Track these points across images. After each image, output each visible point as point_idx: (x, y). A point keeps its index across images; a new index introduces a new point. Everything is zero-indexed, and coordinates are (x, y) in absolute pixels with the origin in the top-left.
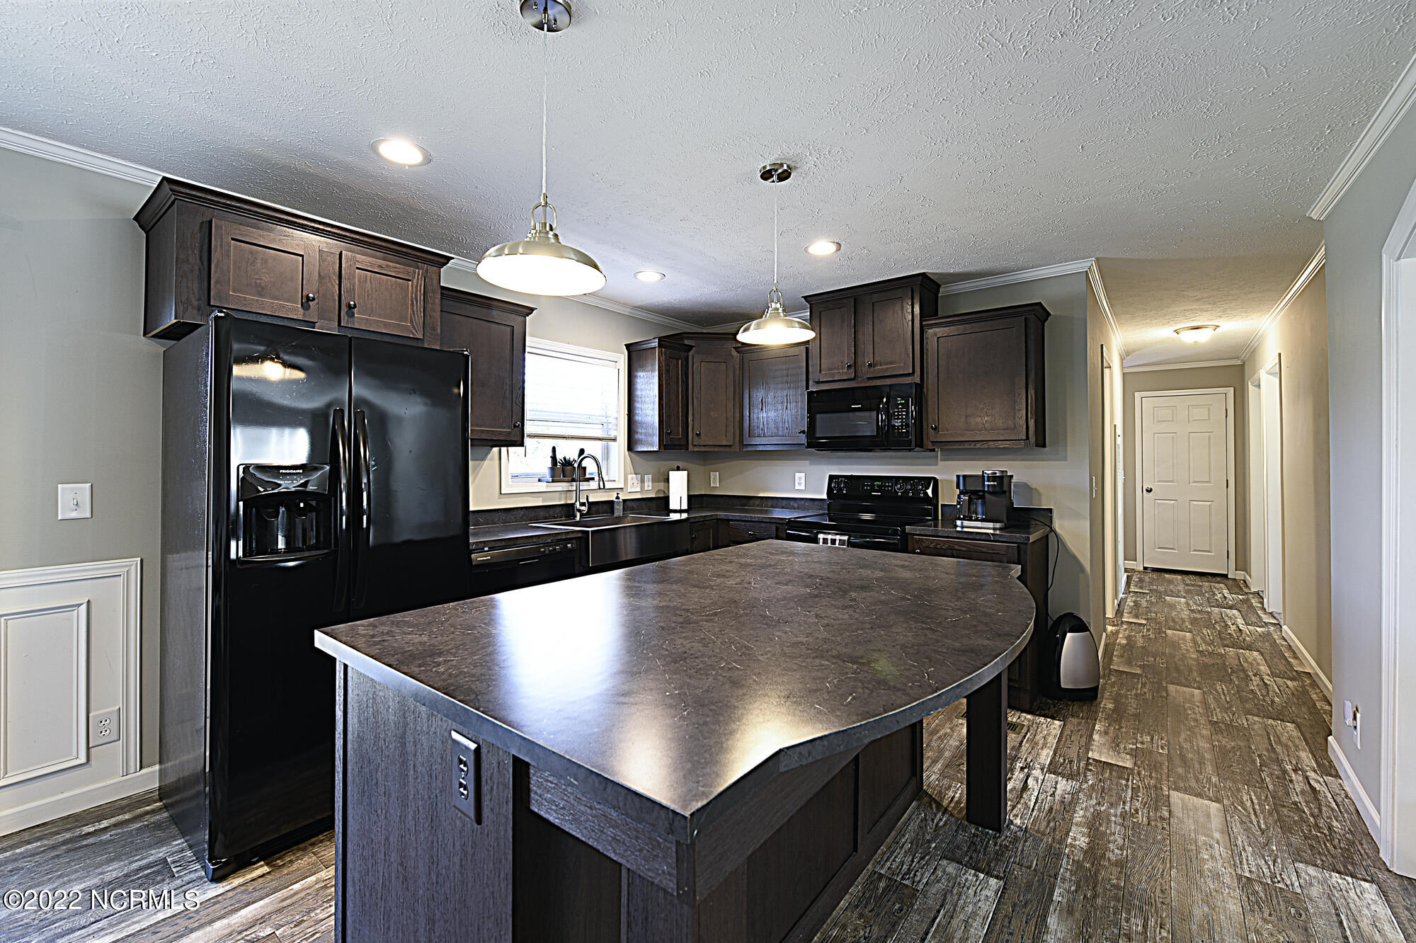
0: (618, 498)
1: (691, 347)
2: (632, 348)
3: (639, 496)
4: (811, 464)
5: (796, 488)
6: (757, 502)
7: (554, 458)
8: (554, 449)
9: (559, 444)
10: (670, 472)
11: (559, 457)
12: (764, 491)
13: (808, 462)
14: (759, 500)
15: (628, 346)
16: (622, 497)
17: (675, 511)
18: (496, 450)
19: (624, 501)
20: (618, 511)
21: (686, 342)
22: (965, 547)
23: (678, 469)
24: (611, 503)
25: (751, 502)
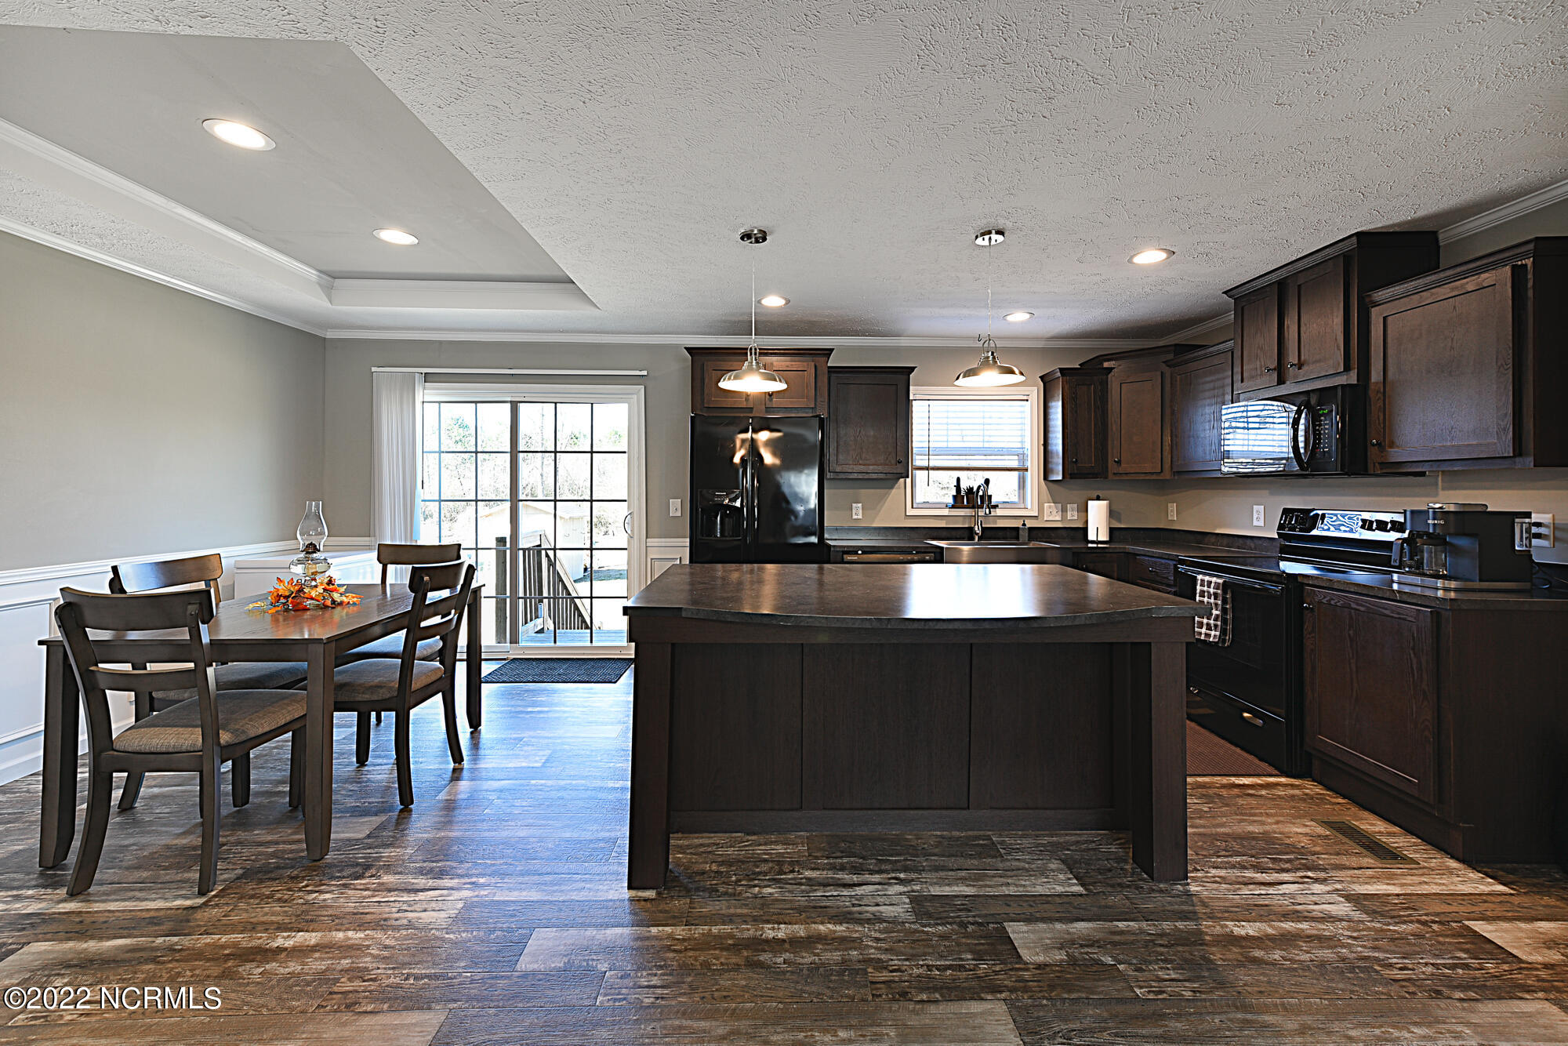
0: (1024, 525)
1: (1110, 370)
2: (1047, 379)
3: (1059, 525)
4: (1271, 494)
5: (1254, 524)
6: (1213, 539)
7: (958, 487)
8: (958, 480)
9: (962, 474)
10: (1089, 502)
11: (964, 486)
12: (1221, 527)
13: (1267, 491)
14: (1214, 537)
15: (1042, 378)
16: (1029, 525)
17: (1093, 542)
18: (902, 480)
19: (1030, 529)
20: (1024, 536)
21: (1106, 365)
22: (1363, 606)
23: (1098, 498)
24: (1017, 529)
25: (1207, 539)
